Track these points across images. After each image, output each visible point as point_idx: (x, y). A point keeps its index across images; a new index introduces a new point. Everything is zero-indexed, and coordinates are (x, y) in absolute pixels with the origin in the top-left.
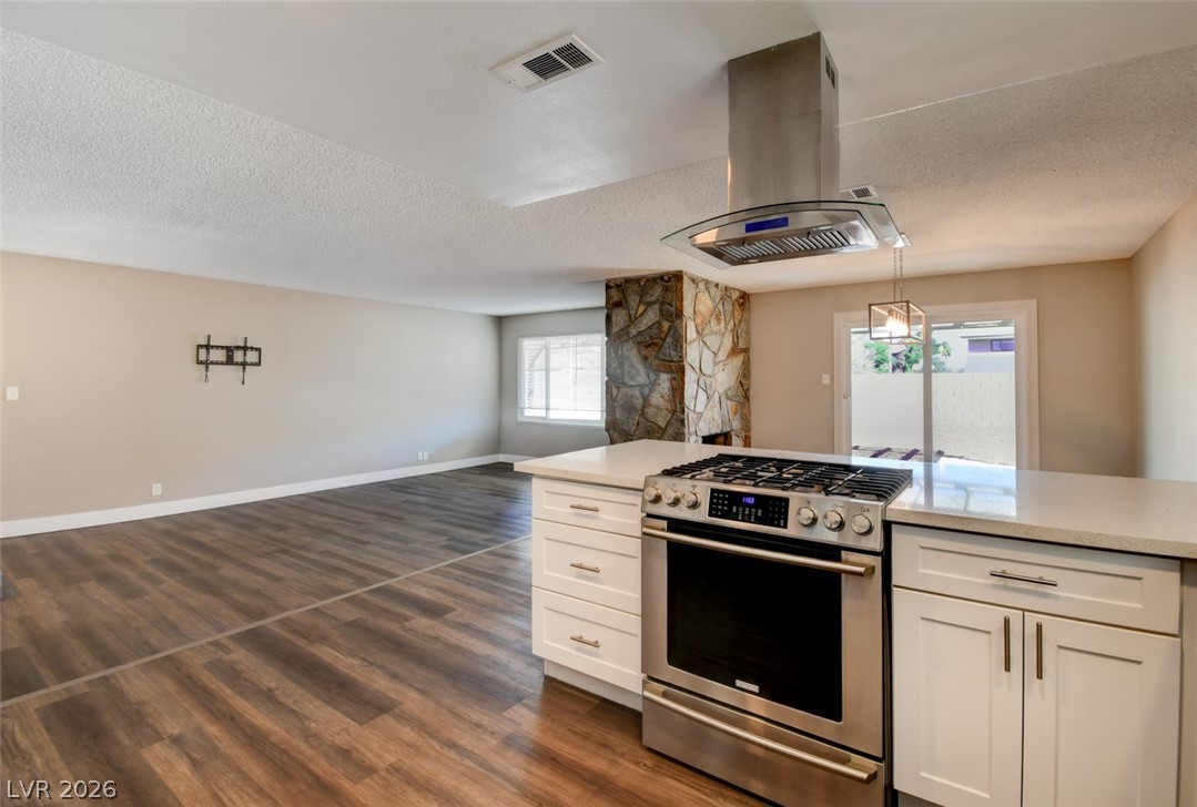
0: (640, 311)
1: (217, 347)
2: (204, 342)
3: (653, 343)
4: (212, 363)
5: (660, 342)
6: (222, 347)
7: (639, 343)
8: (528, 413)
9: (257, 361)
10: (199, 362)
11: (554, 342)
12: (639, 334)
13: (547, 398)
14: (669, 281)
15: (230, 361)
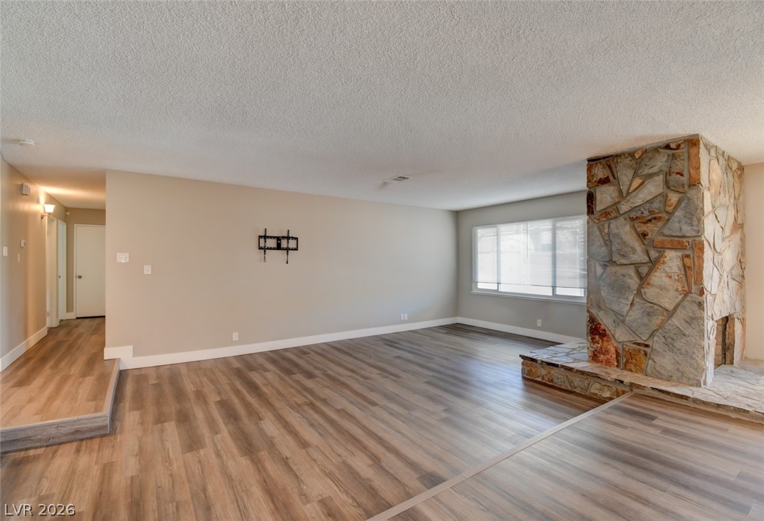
0: (635, 184)
1: (271, 237)
2: (263, 234)
3: (655, 218)
4: (268, 249)
5: (665, 216)
6: (274, 237)
7: (632, 219)
8: (480, 286)
9: (296, 247)
10: (260, 248)
11: (504, 228)
12: (632, 209)
13: (499, 273)
14: (678, 147)
15: (279, 247)
